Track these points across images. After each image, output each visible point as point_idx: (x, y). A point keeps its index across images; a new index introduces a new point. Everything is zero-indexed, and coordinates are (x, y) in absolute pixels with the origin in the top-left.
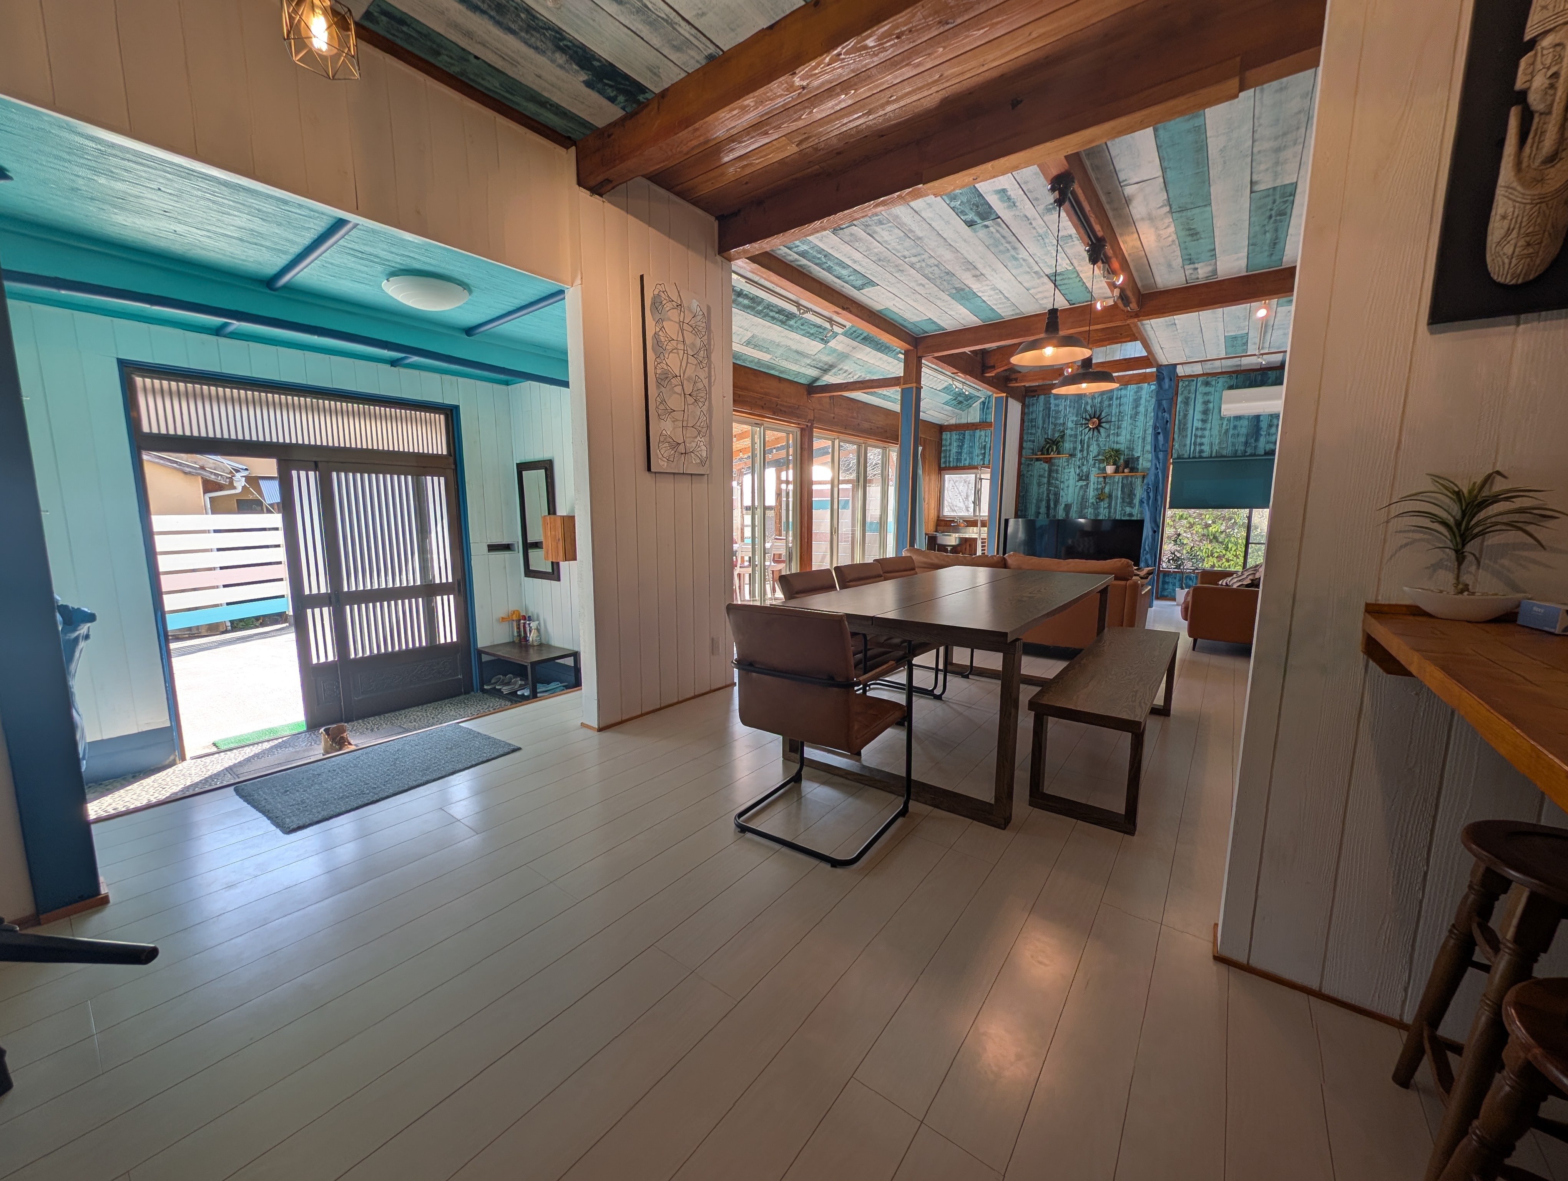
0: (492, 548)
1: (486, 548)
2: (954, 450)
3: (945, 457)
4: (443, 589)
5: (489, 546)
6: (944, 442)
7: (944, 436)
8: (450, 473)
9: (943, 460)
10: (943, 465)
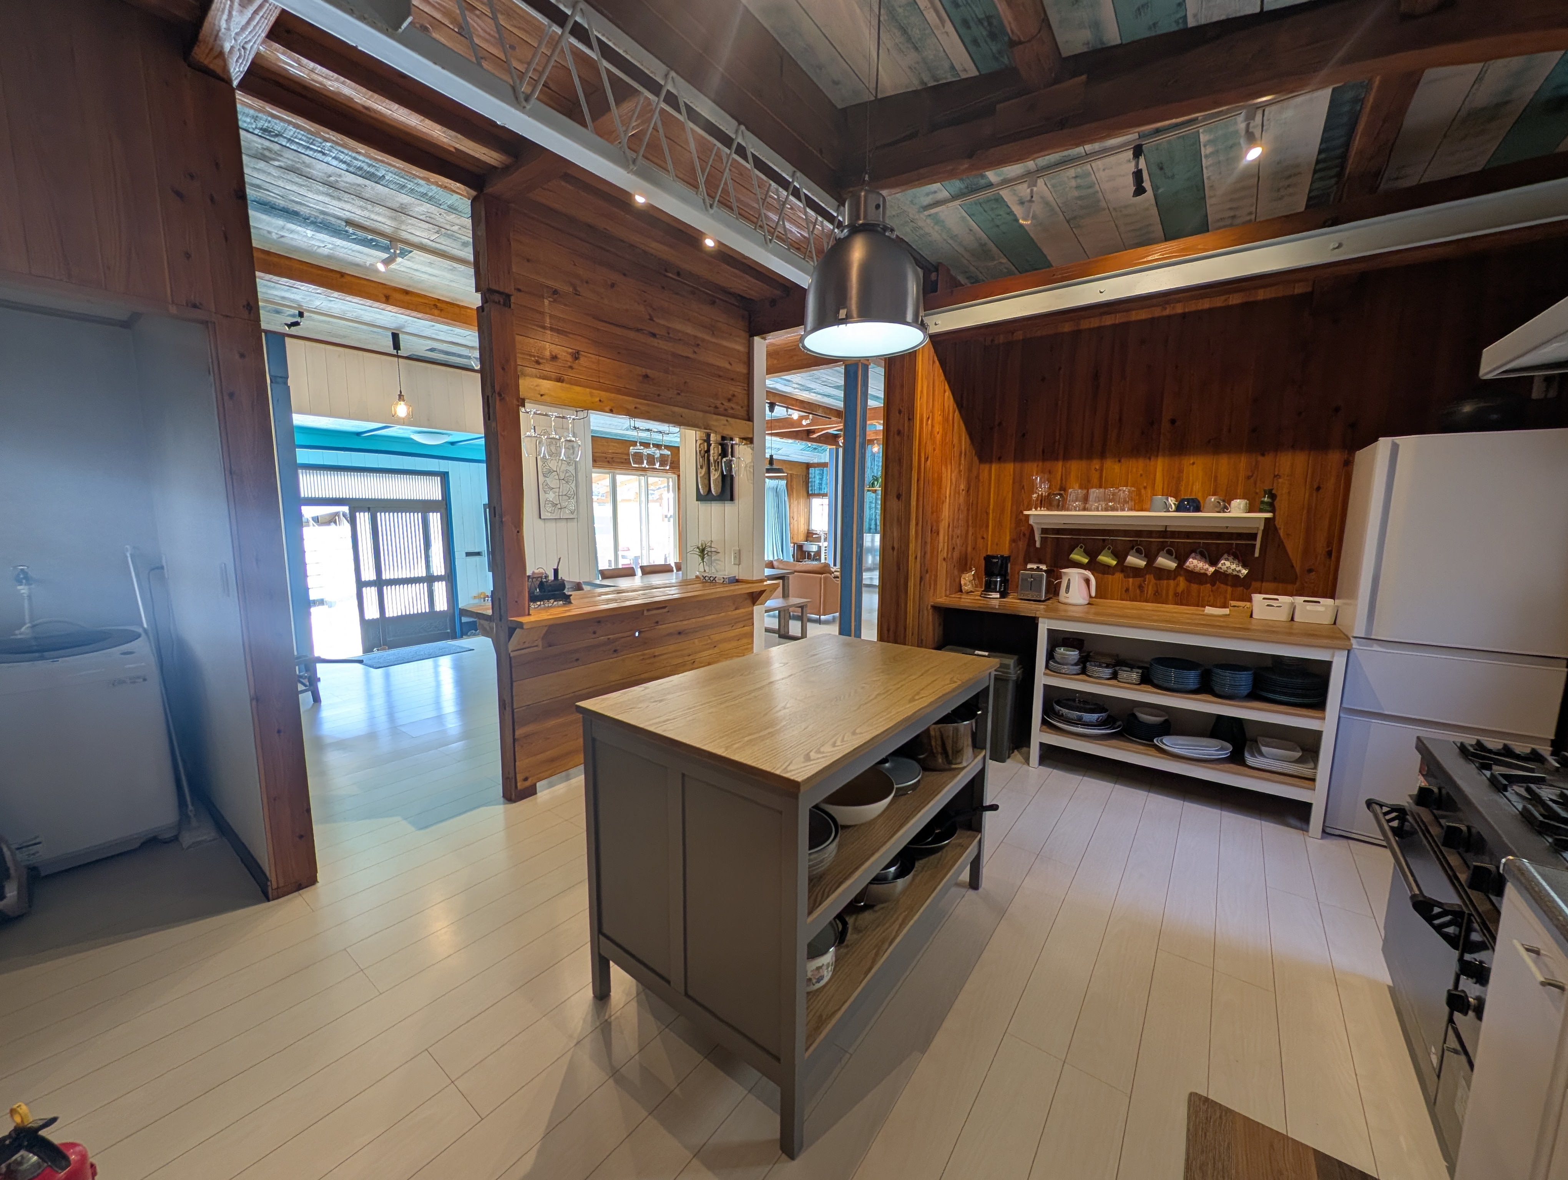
0: (468, 554)
1: (465, 555)
2: (817, 481)
3: (812, 486)
4: (439, 578)
5: (466, 553)
6: (810, 476)
7: (810, 471)
8: (443, 510)
9: (810, 489)
10: (810, 492)
